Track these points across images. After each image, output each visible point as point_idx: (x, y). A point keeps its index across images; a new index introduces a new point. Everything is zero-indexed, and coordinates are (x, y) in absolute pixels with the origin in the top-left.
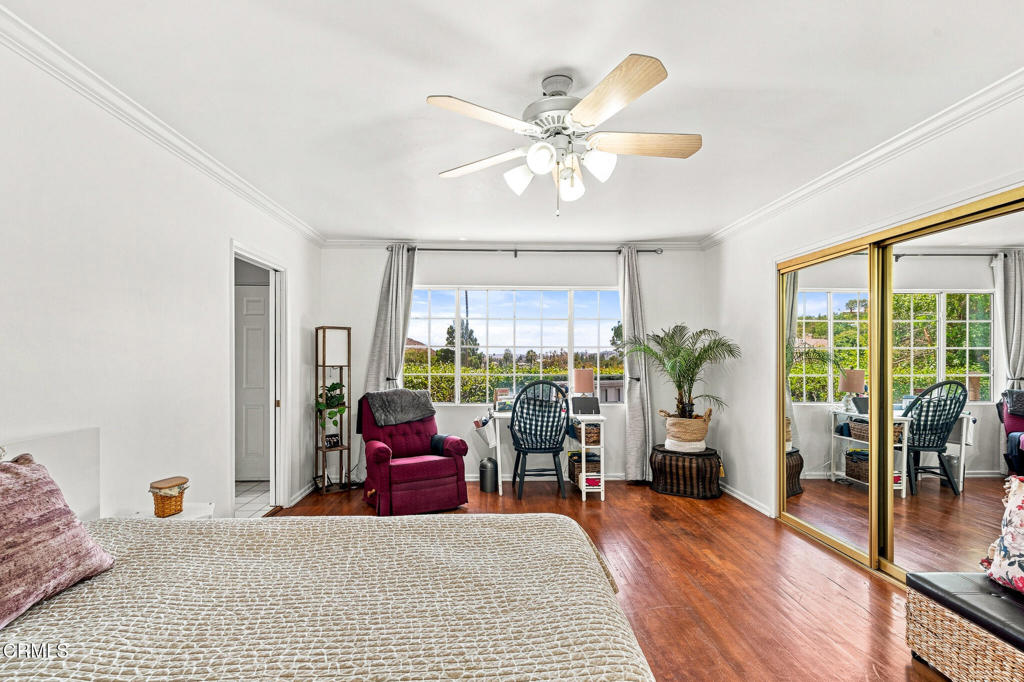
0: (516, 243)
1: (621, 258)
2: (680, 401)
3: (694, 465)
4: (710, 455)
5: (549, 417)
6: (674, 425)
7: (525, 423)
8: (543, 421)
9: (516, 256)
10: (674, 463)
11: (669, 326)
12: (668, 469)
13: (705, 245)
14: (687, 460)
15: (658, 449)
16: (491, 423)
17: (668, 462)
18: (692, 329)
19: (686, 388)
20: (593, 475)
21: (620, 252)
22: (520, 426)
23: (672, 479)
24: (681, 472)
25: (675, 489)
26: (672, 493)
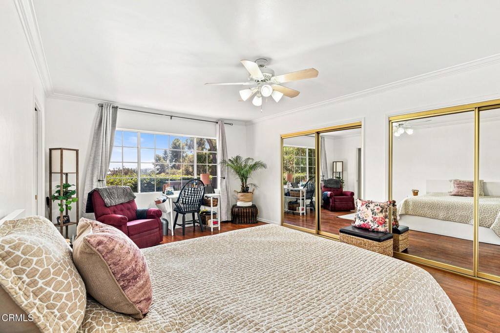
0: (171, 112)
1: (218, 125)
2: (243, 186)
3: (250, 211)
4: (254, 207)
5: (197, 195)
6: (242, 196)
7: (186, 199)
8: (194, 198)
9: (171, 118)
10: (242, 211)
11: (234, 156)
12: (240, 214)
13: (248, 124)
14: (248, 210)
15: (235, 206)
16: (167, 200)
17: (240, 211)
18: (244, 157)
19: (244, 181)
20: (215, 220)
21: (217, 123)
22: (183, 201)
23: (241, 218)
24: (245, 214)
25: (243, 221)
26: (242, 223)
